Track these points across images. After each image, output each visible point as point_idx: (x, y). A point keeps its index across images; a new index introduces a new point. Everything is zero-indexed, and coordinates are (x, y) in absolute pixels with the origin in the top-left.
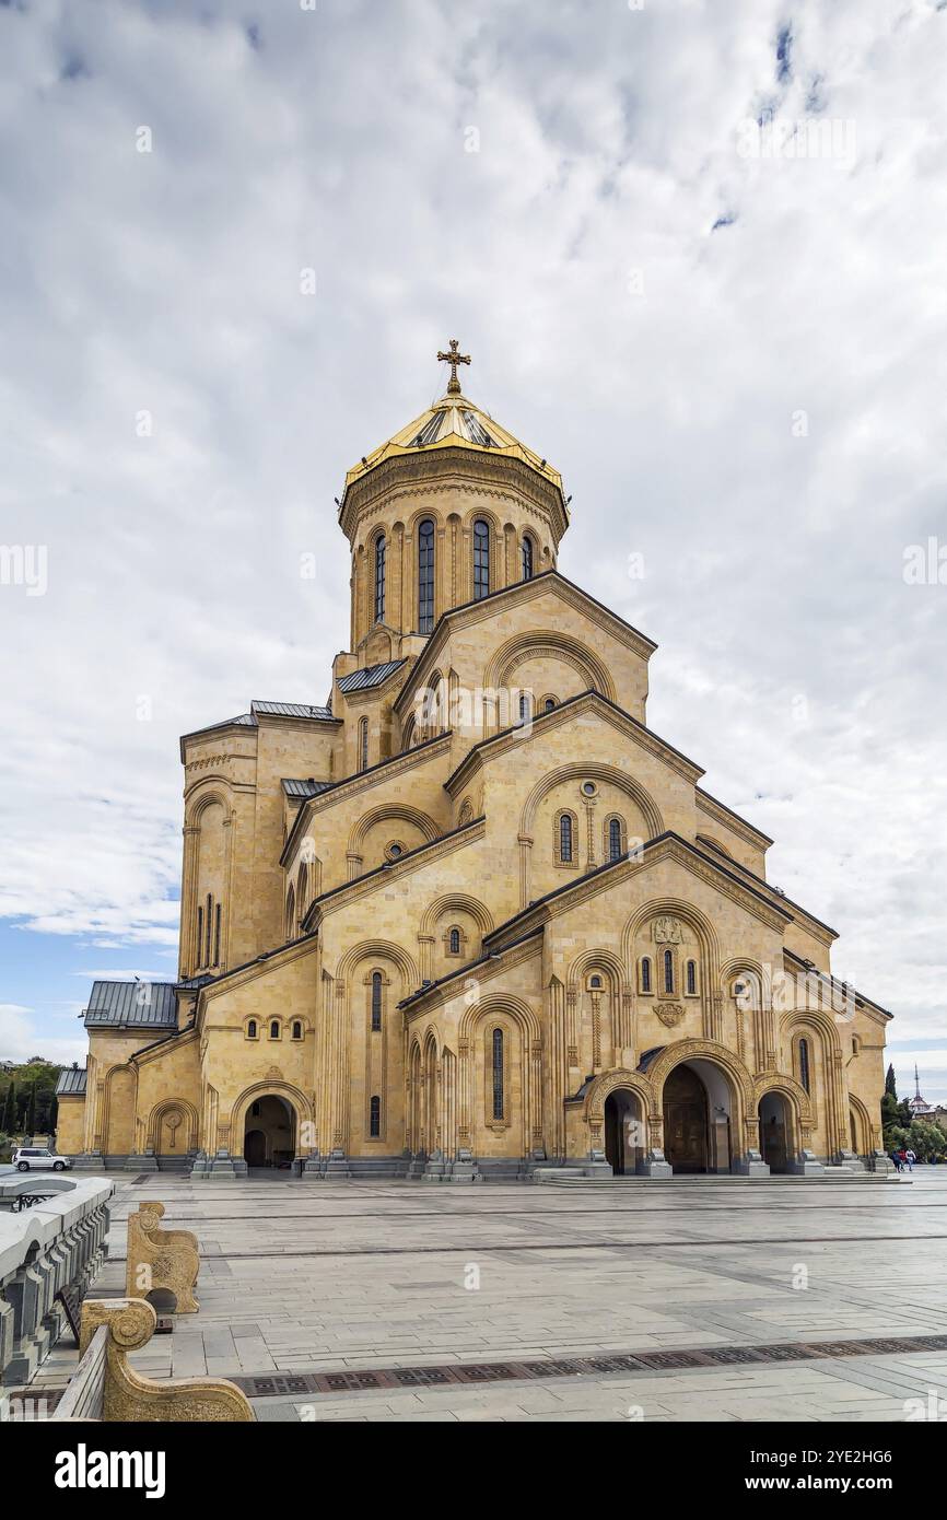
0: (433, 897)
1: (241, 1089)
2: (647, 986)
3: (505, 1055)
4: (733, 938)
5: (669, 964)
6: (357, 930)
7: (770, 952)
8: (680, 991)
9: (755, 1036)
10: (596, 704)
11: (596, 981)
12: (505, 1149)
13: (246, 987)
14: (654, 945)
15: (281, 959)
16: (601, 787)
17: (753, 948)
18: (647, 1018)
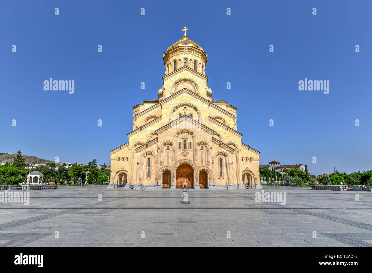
0: (151, 133)
1: (117, 171)
2: (180, 148)
3: (150, 164)
4: (200, 137)
5: (185, 143)
6: (135, 140)
7: (209, 139)
8: (188, 148)
9: (205, 158)
10: (186, 91)
11: (168, 147)
12: (149, 183)
13: (118, 152)
14: (182, 139)
15: (125, 146)
16: (188, 107)
17: (205, 139)
18: (180, 155)
